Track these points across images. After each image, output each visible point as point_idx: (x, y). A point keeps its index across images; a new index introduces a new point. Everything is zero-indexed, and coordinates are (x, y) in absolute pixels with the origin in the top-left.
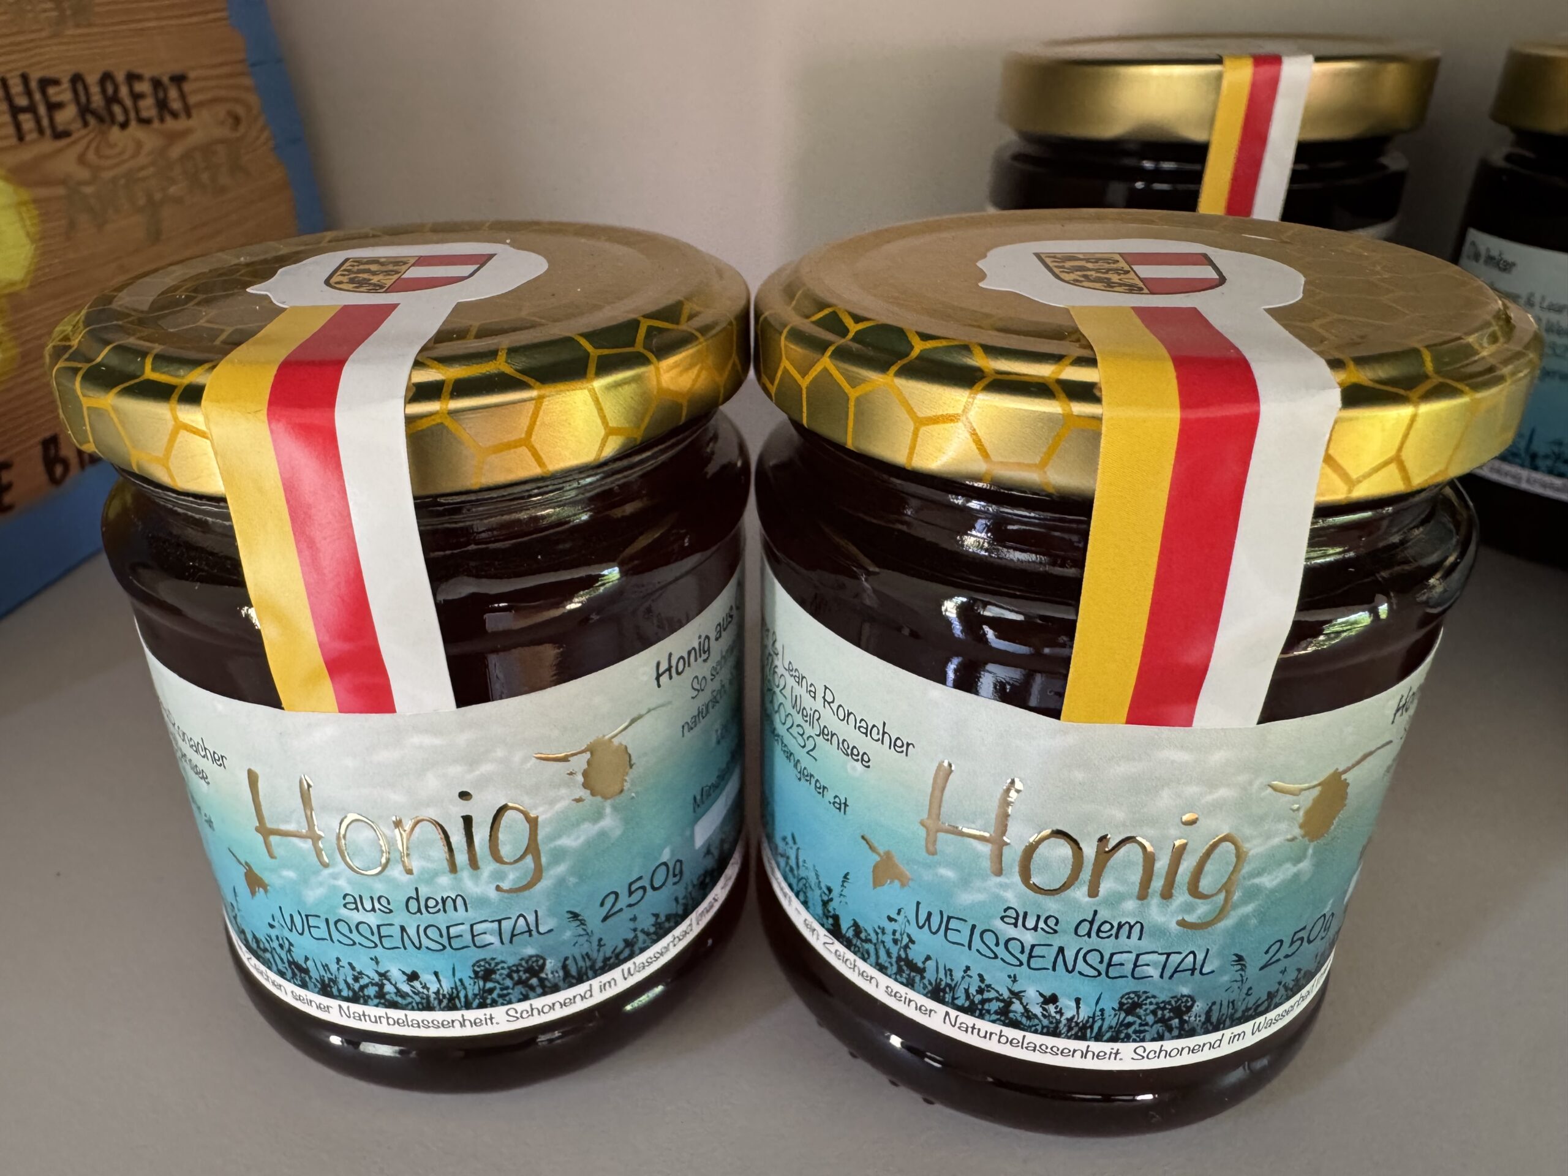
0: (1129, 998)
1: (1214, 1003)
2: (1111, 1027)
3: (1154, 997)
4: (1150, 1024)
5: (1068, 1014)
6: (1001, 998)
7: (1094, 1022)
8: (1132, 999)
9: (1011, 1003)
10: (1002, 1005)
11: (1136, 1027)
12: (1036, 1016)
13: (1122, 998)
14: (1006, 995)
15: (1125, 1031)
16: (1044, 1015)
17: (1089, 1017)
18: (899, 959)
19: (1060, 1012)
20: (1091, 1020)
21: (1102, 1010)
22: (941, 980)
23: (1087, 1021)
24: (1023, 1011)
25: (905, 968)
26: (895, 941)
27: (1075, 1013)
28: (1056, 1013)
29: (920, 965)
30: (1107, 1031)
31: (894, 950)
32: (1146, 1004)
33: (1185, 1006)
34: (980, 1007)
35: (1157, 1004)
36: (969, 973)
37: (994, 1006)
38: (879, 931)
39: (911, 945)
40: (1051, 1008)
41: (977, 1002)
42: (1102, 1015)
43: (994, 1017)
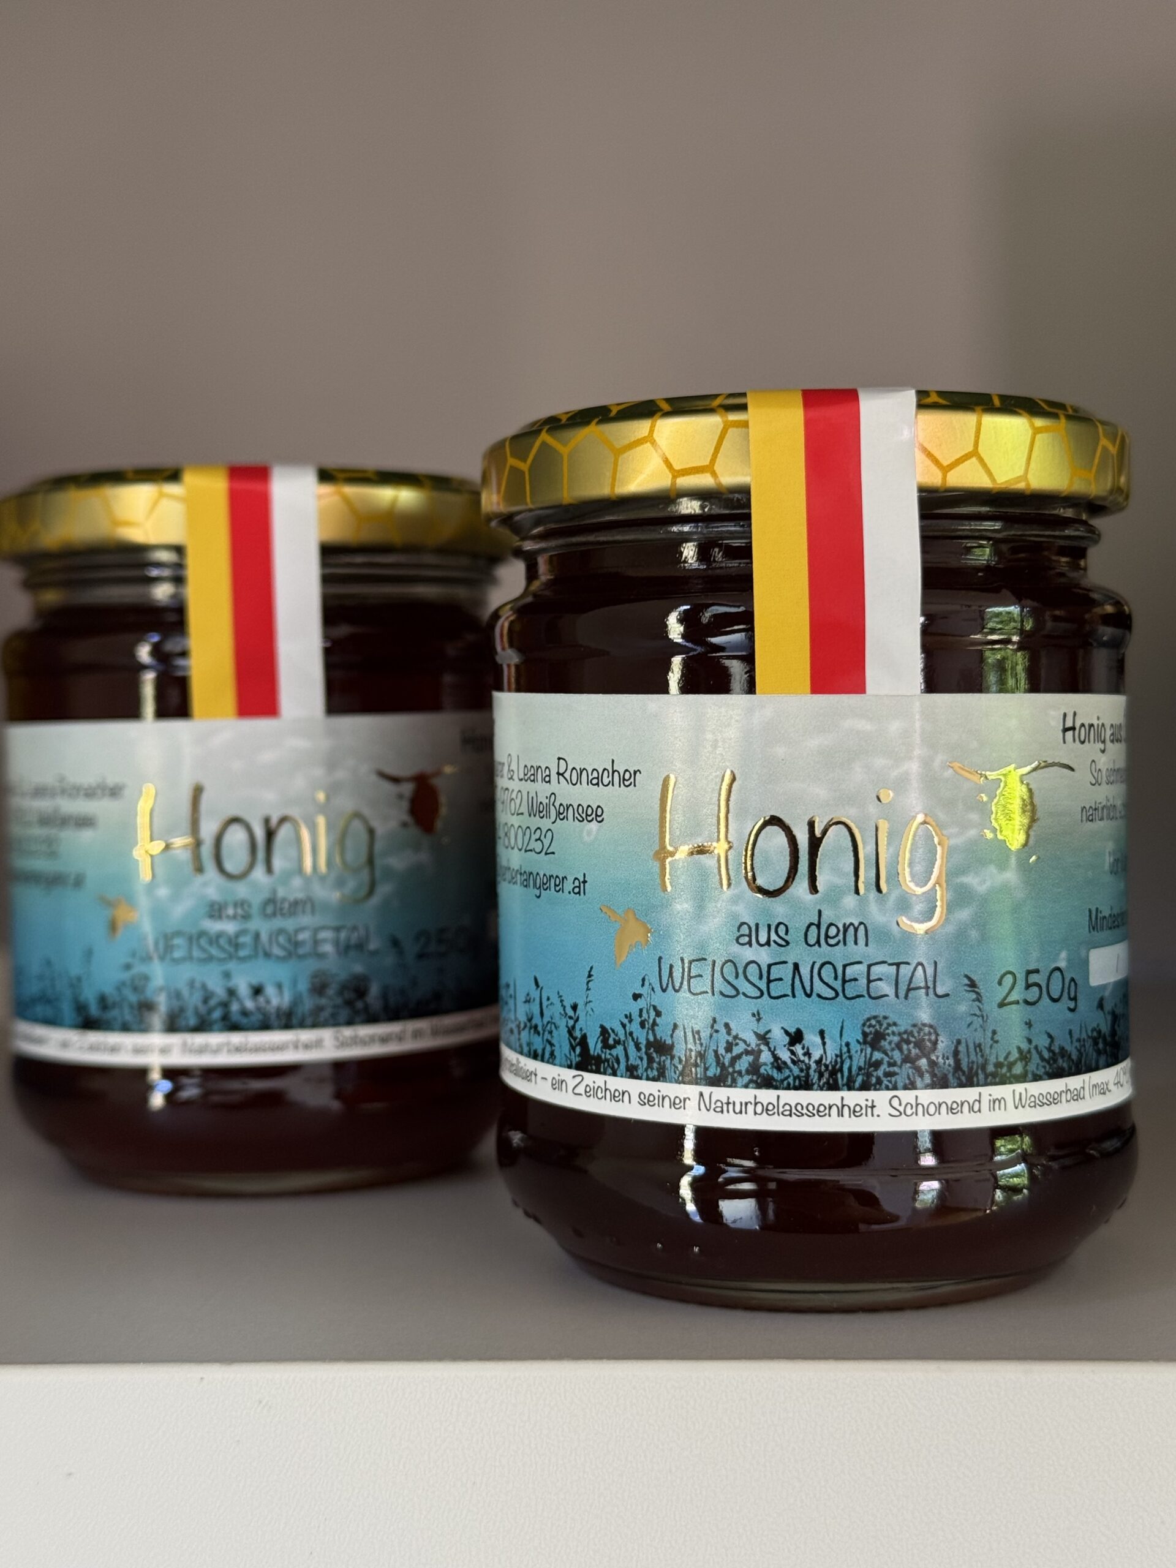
0: (870, 1026)
1: (959, 1042)
2: (860, 1069)
3: (895, 1024)
4: (899, 1062)
5: (816, 1054)
6: (749, 1049)
7: (842, 1062)
8: (874, 1026)
9: (760, 1051)
10: (750, 1058)
11: (884, 1067)
12: (785, 1063)
13: (864, 1025)
14: (753, 1041)
15: (875, 1074)
16: (794, 1062)
17: (837, 1056)
18: (649, 1044)
19: (808, 1054)
20: (839, 1060)
21: (848, 1044)
22: (691, 1050)
23: (836, 1061)
24: (772, 1060)
25: (654, 1055)
26: (642, 1025)
27: (821, 1052)
28: (804, 1054)
29: (669, 1042)
30: (858, 1075)
31: (642, 1036)
32: (888, 1035)
33: (930, 1040)
34: (731, 1070)
35: (900, 1034)
36: (716, 1027)
37: (743, 1064)
38: (626, 1021)
39: (658, 1020)
40: (798, 1049)
41: (727, 1064)
42: (849, 1051)
43: (747, 1078)
